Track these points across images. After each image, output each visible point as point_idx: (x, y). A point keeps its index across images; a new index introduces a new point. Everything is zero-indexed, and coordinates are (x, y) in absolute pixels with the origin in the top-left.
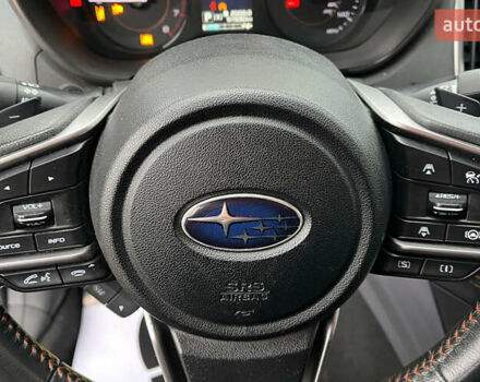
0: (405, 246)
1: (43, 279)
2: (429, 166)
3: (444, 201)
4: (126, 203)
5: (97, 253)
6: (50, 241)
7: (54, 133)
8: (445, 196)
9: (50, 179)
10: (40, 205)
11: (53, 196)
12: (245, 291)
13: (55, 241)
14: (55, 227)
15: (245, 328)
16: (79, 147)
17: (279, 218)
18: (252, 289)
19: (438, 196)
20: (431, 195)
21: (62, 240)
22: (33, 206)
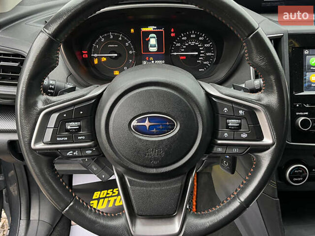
0: (219, 142)
1: (75, 153)
2: (226, 109)
3: (232, 123)
4: (111, 118)
5: (97, 145)
6: (79, 138)
7: (83, 96)
8: (233, 121)
9: (81, 112)
10: (76, 123)
11: (81, 120)
12: (155, 152)
13: (81, 138)
14: (81, 132)
15: (155, 169)
16: (93, 101)
17: (168, 123)
18: (158, 151)
19: (230, 121)
20: (228, 120)
21: (84, 138)
22: (73, 123)
